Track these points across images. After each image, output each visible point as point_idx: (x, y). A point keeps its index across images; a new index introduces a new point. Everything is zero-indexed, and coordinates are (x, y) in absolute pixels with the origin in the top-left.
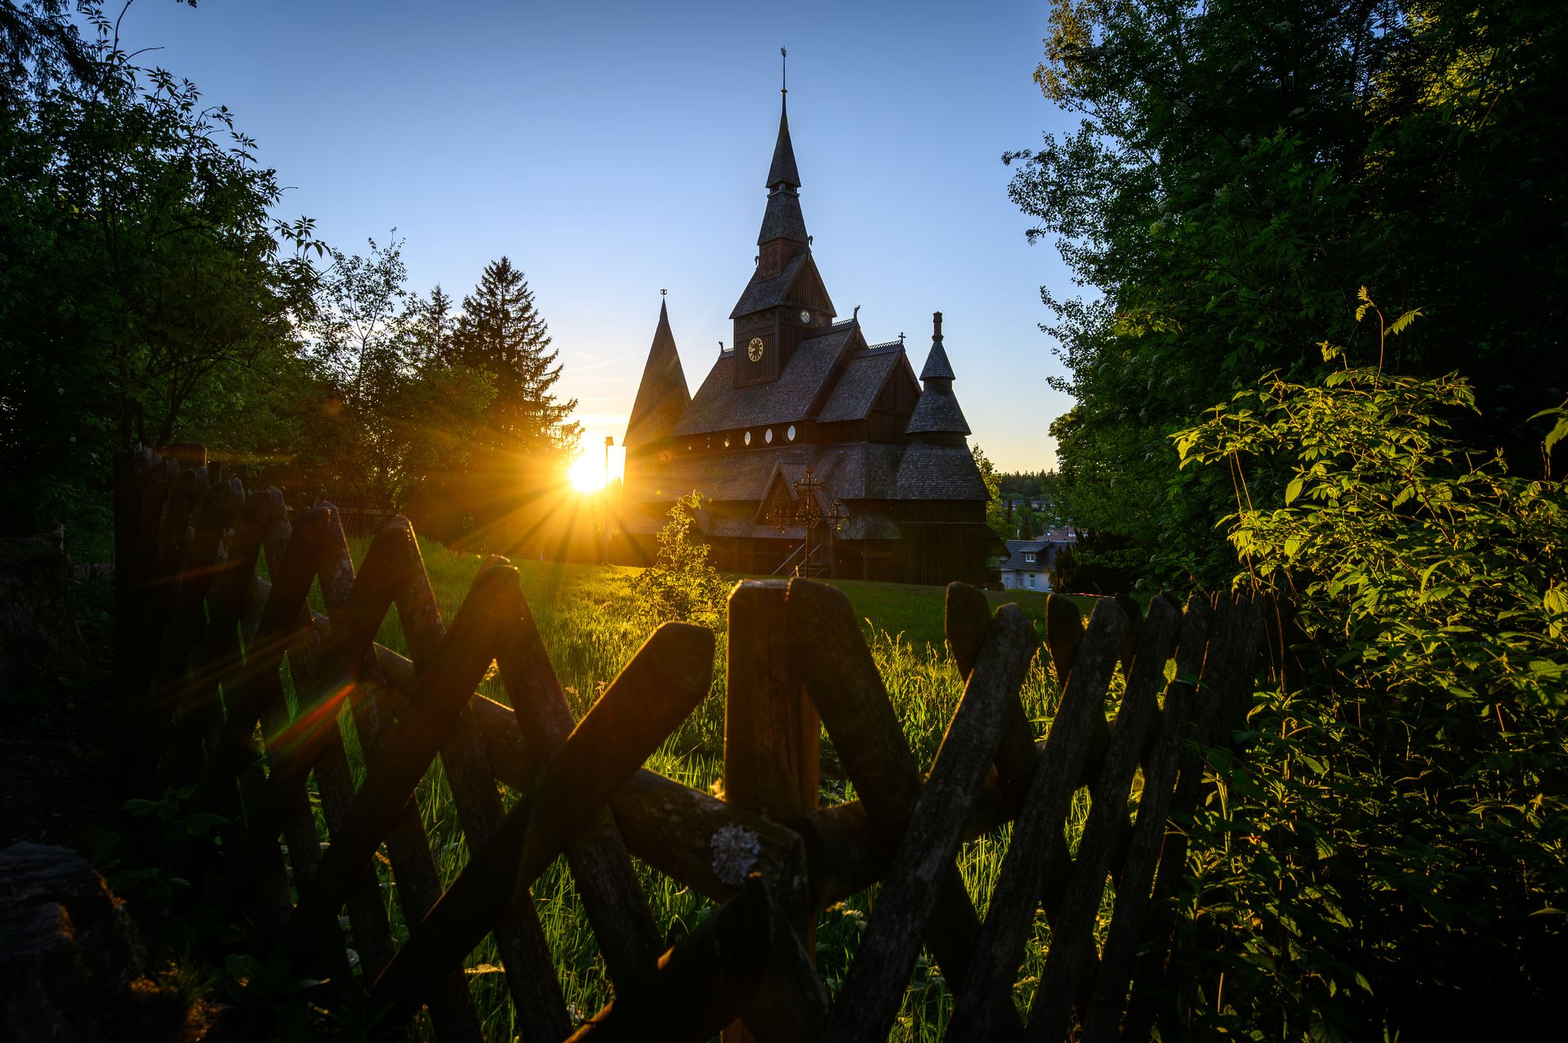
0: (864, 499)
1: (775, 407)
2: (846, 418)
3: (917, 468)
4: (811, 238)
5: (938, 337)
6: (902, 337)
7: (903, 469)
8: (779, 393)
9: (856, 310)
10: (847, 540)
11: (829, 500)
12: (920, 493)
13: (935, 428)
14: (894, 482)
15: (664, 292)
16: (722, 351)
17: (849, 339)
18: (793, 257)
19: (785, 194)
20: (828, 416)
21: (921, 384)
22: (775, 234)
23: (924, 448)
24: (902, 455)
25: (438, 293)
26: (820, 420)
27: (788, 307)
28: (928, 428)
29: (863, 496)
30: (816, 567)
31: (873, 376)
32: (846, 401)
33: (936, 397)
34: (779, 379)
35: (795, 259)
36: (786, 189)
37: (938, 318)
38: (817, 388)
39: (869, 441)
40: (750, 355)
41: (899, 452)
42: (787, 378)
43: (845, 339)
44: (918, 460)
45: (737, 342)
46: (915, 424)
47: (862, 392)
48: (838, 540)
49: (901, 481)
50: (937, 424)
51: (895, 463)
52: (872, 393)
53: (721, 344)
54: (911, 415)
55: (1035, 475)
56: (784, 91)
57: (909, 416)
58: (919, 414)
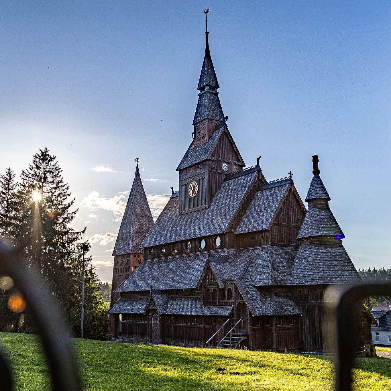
0: (271, 285)
1: (206, 225)
2: (255, 230)
3: (308, 262)
4: (227, 117)
5: (316, 172)
6: (291, 174)
7: (298, 264)
8: (209, 215)
9: (258, 159)
10: (260, 316)
11: (245, 287)
12: (312, 280)
13: (319, 234)
14: (292, 273)
15: (137, 160)
16: (173, 193)
17: (255, 178)
18: (215, 130)
19: (209, 92)
20: (242, 229)
21: (306, 205)
22: (204, 117)
23: (312, 248)
24: (296, 254)
25: (9, 170)
26: (237, 233)
27: (214, 161)
28: (314, 234)
29: (270, 284)
30: (238, 336)
31: (272, 201)
32: (255, 219)
33: (318, 212)
34: (209, 206)
35: (216, 131)
36: (210, 89)
37: (315, 159)
38: (234, 211)
39: (272, 244)
40: (190, 193)
41: (294, 252)
42: (214, 205)
43: (252, 177)
44: (309, 257)
45: (181, 186)
46: (304, 232)
47: (266, 212)
48: (253, 316)
49: (297, 272)
50: (320, 231)
51: (291, 260)
52: (273, 211)
53: (172, 188)
54: (301, 226)
55: (365, 271)
56: (207, 33)
57: (299, 228)
58: (306, 224)
